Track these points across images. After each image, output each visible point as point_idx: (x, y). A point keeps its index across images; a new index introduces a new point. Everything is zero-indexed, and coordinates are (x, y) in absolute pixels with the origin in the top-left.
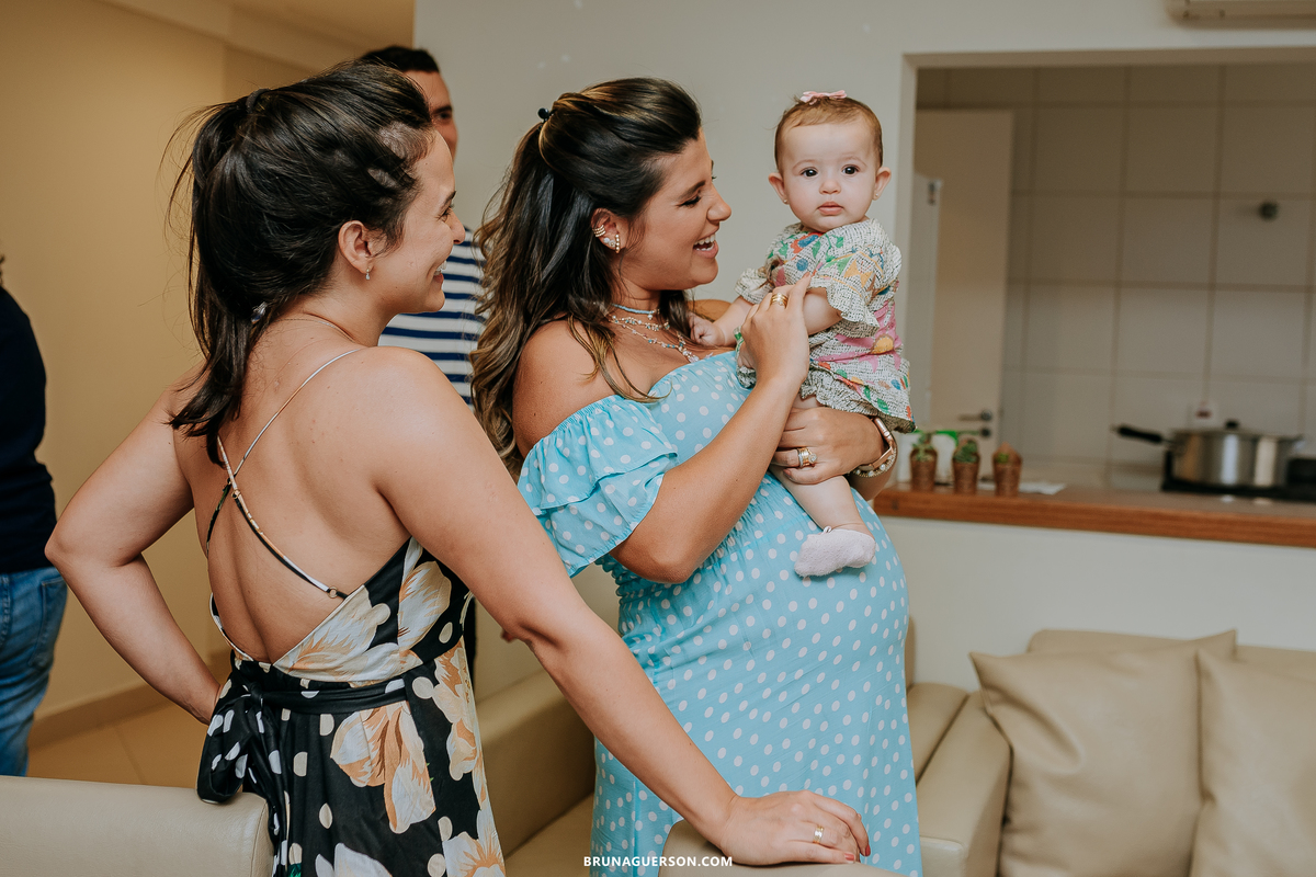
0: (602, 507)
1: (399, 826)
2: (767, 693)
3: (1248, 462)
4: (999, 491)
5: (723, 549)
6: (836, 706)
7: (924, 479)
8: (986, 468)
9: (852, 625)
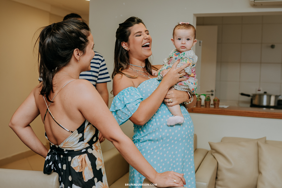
0: (126, 110)
1: (86, 180)
2: (161, 148)
3: (269, 101)
4: (215, 107)
5: (152, 118)
6: (176, 152)
7: (199, 105)
8: (212, 102)
9: (179, 135)
